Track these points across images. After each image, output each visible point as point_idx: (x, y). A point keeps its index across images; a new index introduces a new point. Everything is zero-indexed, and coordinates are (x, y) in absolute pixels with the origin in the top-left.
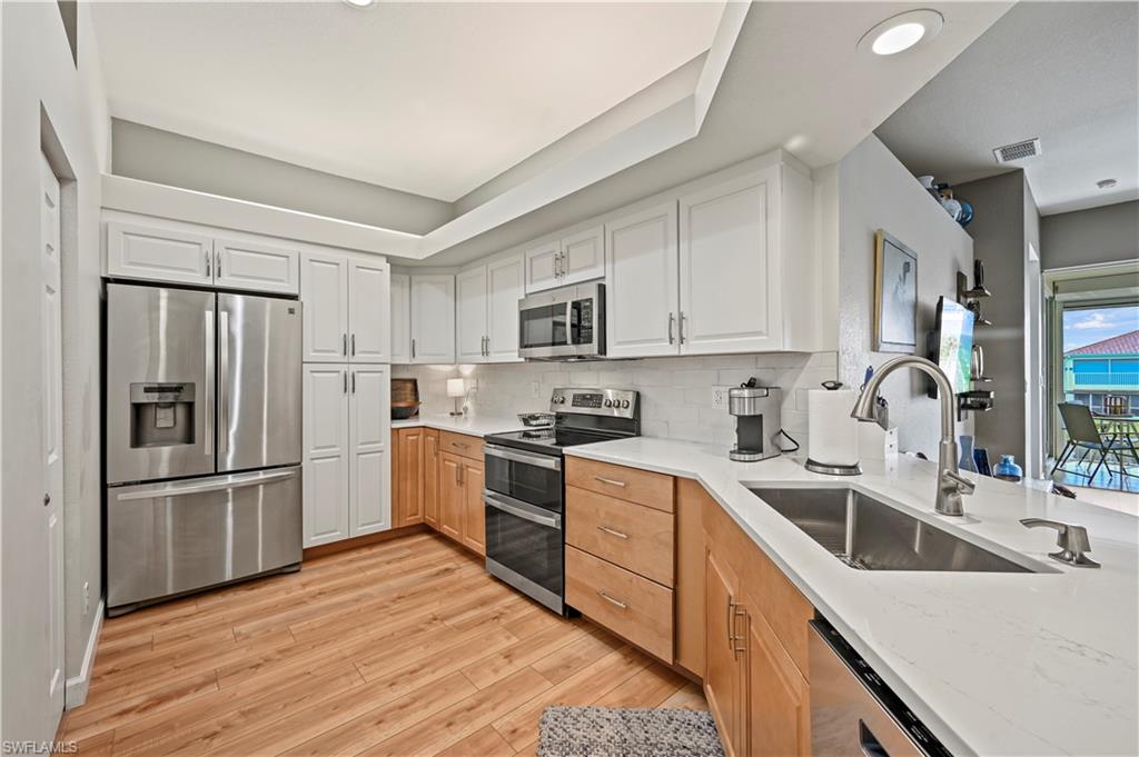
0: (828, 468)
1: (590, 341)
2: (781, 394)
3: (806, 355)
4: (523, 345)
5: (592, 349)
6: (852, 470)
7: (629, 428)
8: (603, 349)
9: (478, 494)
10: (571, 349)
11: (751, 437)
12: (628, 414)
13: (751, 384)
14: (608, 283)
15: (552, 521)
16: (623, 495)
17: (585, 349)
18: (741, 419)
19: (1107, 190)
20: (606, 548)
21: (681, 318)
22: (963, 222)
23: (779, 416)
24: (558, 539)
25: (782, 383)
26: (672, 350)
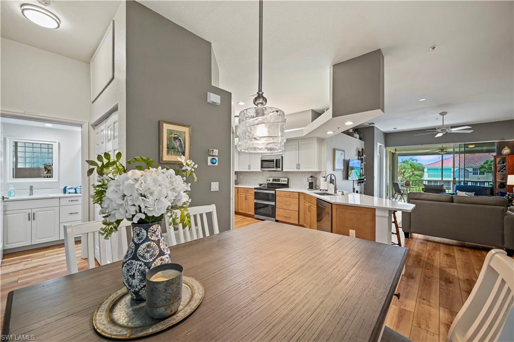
0: (323, 190)
1: (279, 168)
2: (316, 179)
3: (321, 172)
4: (262, 167)
5: (280, 169)
6: (327, 190)
7: (286, 186)
8: (282, 170)
9: (252, 201)
10: (275, 169)
11: (311, 186)
12: (286, 183)
13: (311, 177)
14: (283, 156)
15: (273, 203)
16: (289, 197)
17: (278, 169)
18: (310, 183)
19: (395, 130)
20: (285, 207)
21: (299, 164)
22: (360, 139)
23: (316, 182)
24: (274, 207)
25: (317, 177)
26: (297, 170)
